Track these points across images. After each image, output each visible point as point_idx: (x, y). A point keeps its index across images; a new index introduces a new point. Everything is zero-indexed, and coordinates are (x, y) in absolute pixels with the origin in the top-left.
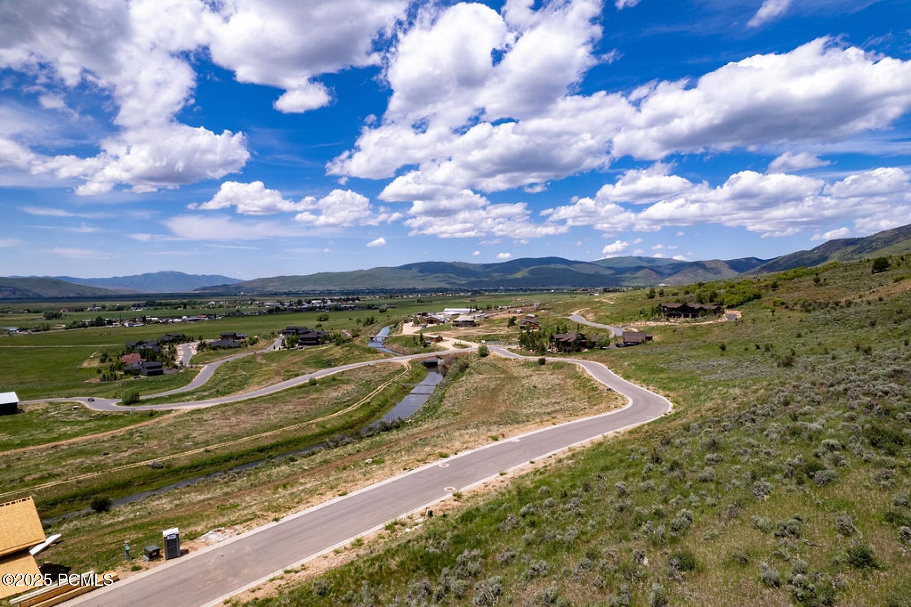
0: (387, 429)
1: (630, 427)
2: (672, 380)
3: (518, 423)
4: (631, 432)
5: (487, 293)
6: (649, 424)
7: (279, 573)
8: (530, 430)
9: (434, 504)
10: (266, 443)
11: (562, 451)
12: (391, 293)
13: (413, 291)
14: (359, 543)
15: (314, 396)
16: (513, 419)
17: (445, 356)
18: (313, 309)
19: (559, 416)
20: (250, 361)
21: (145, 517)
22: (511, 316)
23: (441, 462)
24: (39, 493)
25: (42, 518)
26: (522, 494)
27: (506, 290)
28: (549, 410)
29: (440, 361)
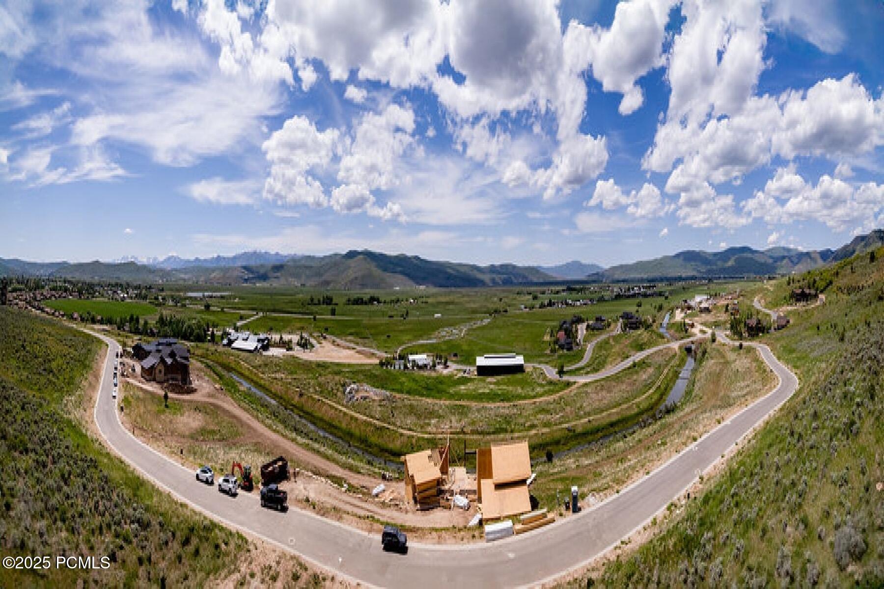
0: (669, 411)
1: (780, 406)
2: (799, 359)
3: (730, 406)
4: (781, 409)
5: (715, 281)
6: (788, 401)
7: (618, 543)
8: (735, 413)
9: (689, 487)
10: (614, 419)
11: (749, 433)
12: (670, 280)
13: (680, 279)
14: (654, 522)
15: (635, 377)
16: (727, 404)
17: (696, 341)
18: (634, 296)
19: (748, 397)
20: (606, 342)
21: (564, 472)
22: (726, 302)
23: (693, 446)
24: (530, 437)
25: (531, 458)
26: (732, 476)
27: (725, 278)
28: (744, 393)
29: (693, 347)
